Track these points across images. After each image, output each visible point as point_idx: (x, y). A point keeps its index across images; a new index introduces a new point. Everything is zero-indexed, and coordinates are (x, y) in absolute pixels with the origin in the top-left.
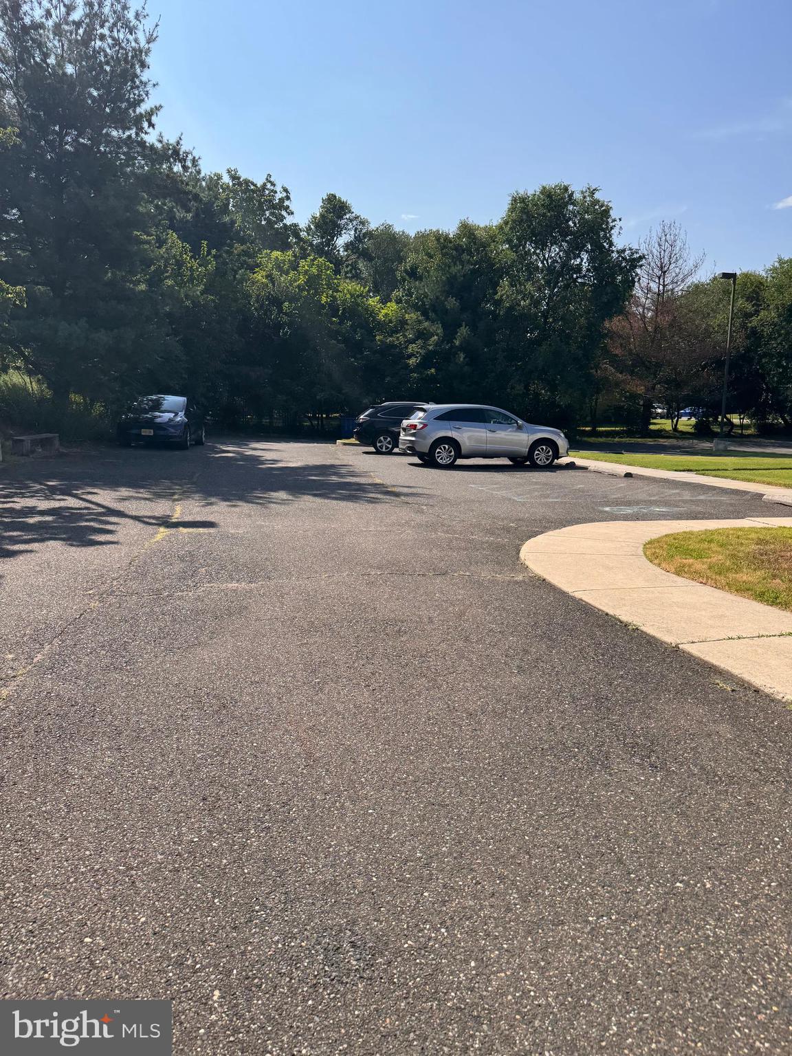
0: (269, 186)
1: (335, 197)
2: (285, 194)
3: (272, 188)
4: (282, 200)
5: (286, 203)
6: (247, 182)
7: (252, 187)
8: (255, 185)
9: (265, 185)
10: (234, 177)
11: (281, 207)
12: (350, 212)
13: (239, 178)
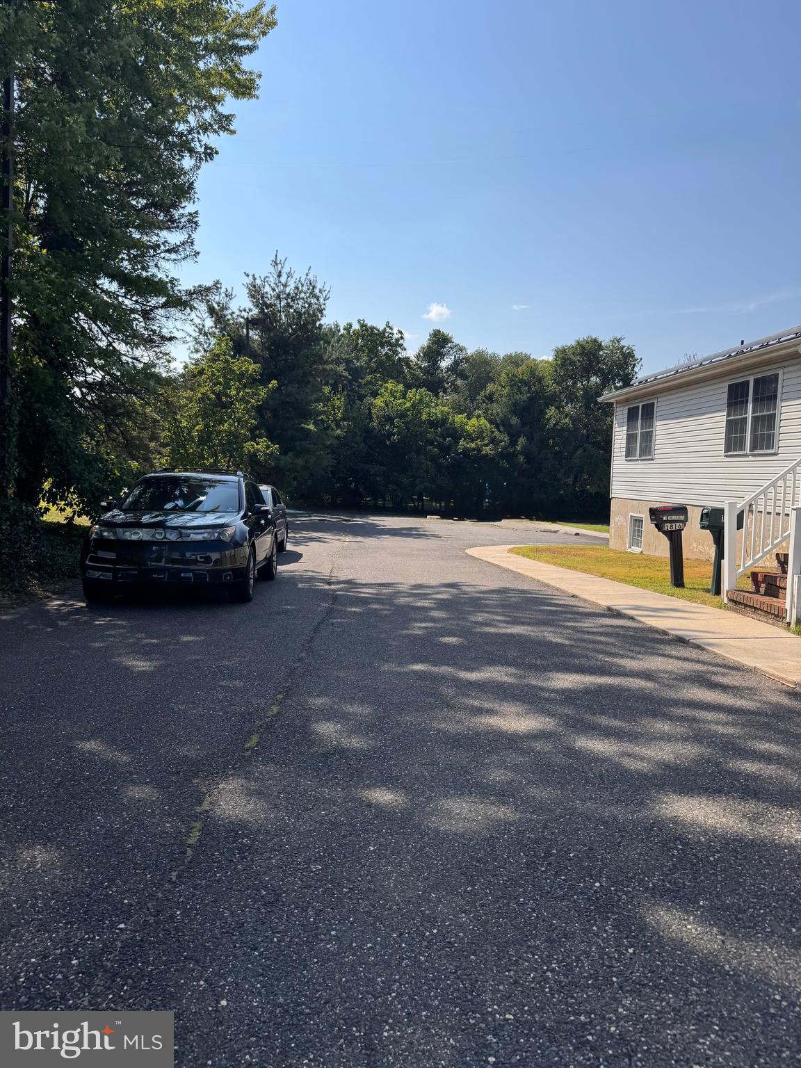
0: (388, 330)
1: (439, 331)
2: (400, 335)
3: (391, 331)
4: (397, 340)
5: (401, 342)
6: (372, 328)
7: (376, 332)
8: (378, 330)
9: (385, 329)
10: (363, 325)
11: (397, 344)
12: (451, 342)
13: (366, 326)
